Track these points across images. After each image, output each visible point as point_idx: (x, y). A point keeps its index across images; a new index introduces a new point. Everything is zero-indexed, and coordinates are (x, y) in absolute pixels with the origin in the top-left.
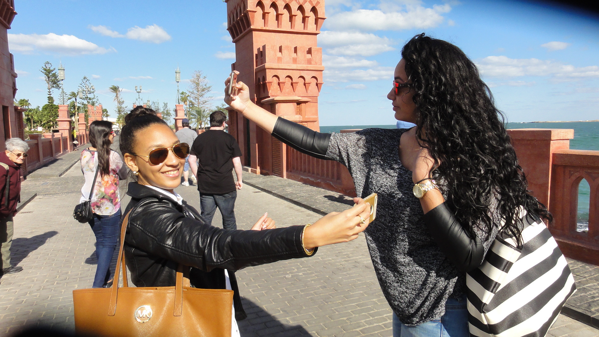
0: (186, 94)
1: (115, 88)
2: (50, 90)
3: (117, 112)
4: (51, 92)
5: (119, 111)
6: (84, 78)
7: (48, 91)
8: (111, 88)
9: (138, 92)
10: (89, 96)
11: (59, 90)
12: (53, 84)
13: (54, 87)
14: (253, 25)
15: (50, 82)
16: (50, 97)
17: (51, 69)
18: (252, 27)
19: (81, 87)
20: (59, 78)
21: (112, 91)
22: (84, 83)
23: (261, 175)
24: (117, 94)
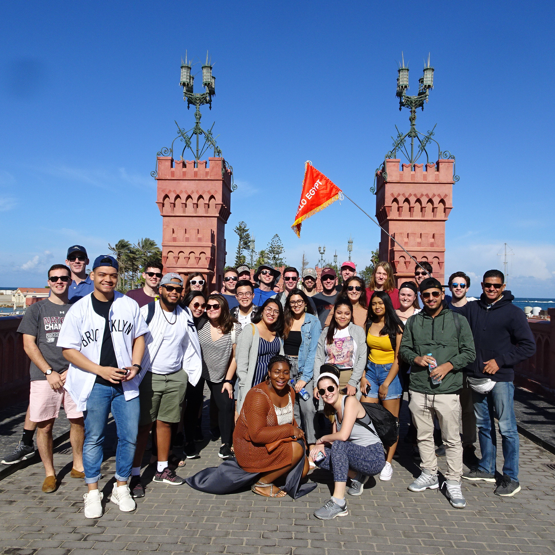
6: (275, 236)
9: (322, 253)
10: (277, 256)
12: (244, 245)
14: (389, 216)
18: (388, 218)
20: (251, 239)
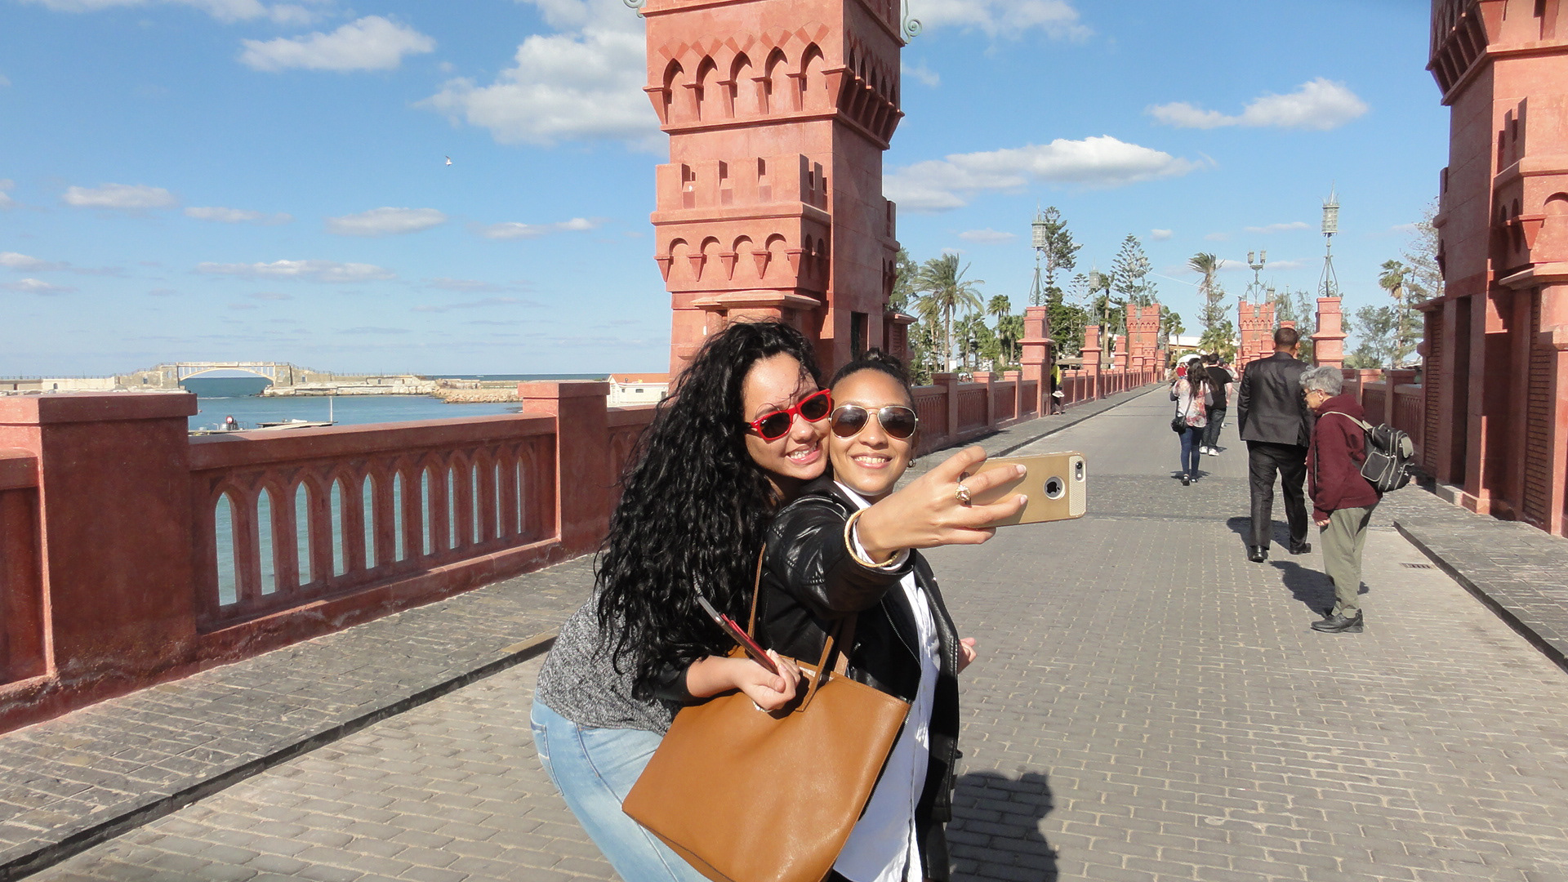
0: (1400, 265)
1: (1205, 261)
2: (1050, 273)
3: (1203, 322)
4: (1052, 277)
5: (1208, 319)
6: (1128, 240)
7: (1048, 274)
8: (1196, 261)
9: (1256, 268)
10: (1137, 282)
11: (1070, 271)
12: (1059, 258)
13: (1059, 265)
14: (1496, 40)
15: (1053, 255)
16: (1050, 288)
17: (1058, 223)
18: (1489, 49)
19: (1119, 262)
20: (1074, 243)
21: (1197, 269)
22: (1126, 251)
23: (1493, 518)
24: (1208, 275)
